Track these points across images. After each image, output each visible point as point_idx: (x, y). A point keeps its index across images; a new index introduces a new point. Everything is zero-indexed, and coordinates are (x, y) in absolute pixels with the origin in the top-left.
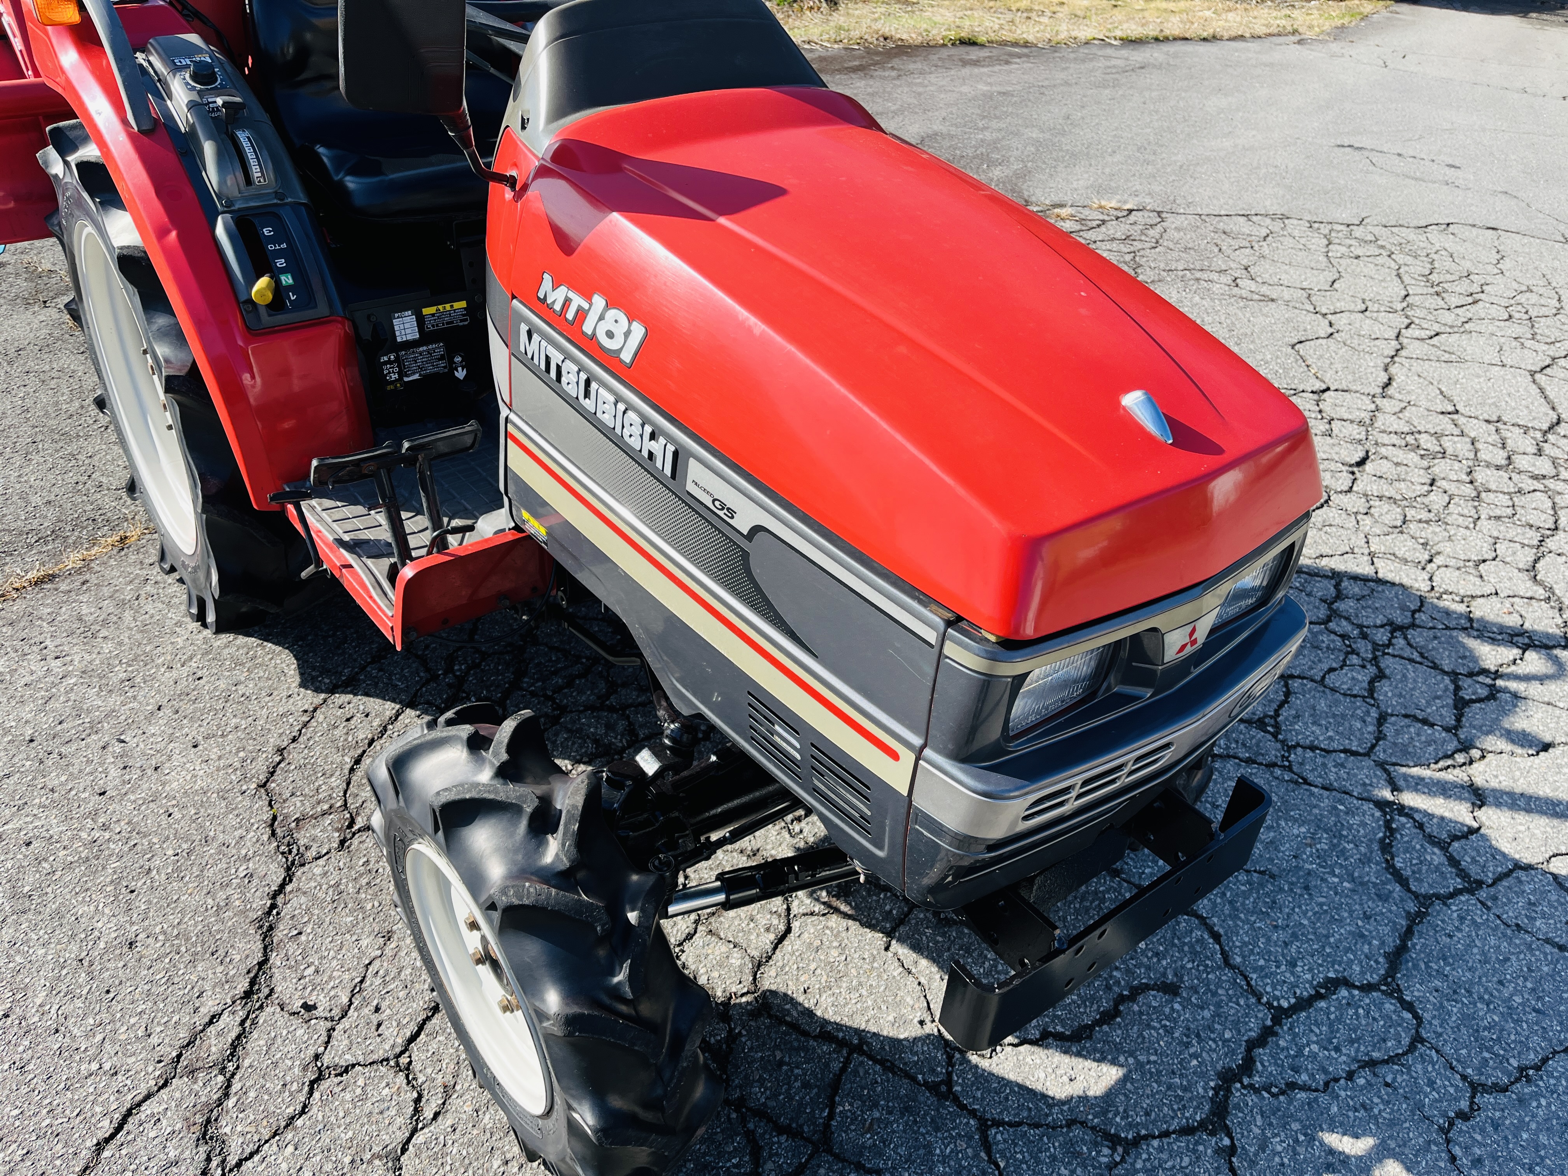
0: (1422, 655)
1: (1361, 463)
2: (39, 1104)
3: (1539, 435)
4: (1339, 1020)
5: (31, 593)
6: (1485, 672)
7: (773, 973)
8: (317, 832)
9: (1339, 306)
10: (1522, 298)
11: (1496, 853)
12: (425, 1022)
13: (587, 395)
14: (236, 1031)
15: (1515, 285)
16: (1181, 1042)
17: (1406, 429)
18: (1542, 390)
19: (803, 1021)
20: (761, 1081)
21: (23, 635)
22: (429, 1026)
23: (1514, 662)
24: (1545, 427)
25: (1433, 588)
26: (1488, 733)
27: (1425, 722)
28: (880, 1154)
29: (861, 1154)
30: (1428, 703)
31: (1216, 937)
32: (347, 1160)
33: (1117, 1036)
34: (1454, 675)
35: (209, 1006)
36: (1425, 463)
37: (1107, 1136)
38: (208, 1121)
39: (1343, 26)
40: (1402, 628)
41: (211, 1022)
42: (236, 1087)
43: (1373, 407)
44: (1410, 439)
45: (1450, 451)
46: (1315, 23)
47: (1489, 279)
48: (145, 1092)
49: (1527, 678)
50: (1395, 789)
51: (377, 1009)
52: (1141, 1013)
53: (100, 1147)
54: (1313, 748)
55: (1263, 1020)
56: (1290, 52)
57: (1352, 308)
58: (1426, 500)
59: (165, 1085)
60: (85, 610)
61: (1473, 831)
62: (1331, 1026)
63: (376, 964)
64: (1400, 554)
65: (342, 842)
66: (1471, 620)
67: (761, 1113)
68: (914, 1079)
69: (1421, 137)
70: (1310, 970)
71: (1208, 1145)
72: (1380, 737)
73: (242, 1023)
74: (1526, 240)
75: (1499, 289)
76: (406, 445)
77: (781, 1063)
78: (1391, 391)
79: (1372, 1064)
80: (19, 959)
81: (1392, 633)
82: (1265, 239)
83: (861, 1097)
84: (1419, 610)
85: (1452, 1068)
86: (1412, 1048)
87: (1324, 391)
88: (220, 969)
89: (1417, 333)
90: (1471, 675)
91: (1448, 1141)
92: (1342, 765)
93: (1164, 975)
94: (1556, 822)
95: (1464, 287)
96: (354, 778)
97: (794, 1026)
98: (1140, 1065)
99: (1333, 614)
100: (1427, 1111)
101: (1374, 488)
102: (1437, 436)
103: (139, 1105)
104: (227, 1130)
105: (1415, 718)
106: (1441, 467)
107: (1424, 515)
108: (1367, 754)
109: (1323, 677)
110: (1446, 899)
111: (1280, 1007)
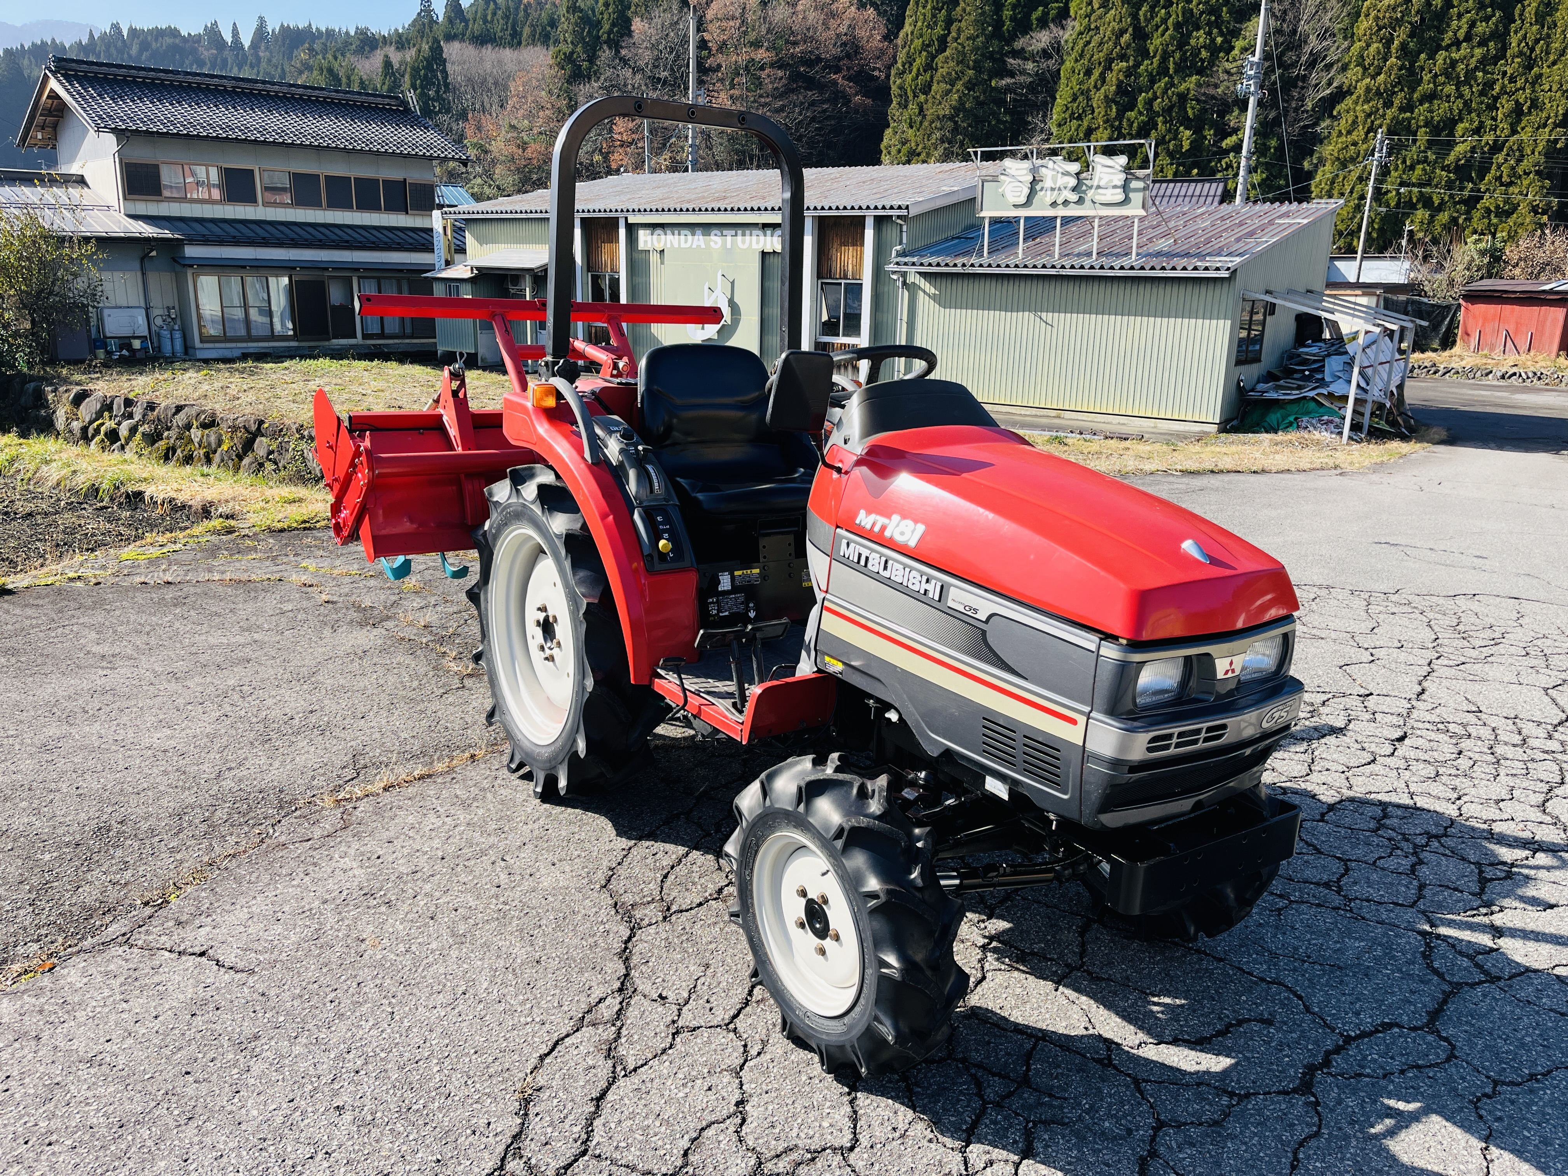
0: (1452, 852)
1: (1401, 739)
2: (498, 1035)
3: (1550, 727)
4: (1393, 1043)
5: (417, 784)
6: (1504, 863)
7: (977, 997)
8: (647, 912)
9: (1378, 644)
10: (1539, 642)
11: (1510, 962)
12: (742, 1008)
13: (885, 568)
14: (618, 1007)
15: (1533, 634)
16: (1276, 1049)
17: (1437, 720)
18: (1553, 700)
19: (1002, 1023)
20: (977, 1050)
21: (421, 804)
22: (744, 1012)
23: (1527, 858)
24: (1555, 722)
25: (1461, 815)
26: (1504, 897)
27: (1456, 889)
28: (1066, 1091)
29: (1052, 1089)
30: (1458, 879)
31: (1300, 998)
32: (706, 1071)
33: (1229, 1043)
34: (1478, 864)
35: (597, 993)
36: (1454, 741)
37: (1225, 1091)
38: (610, 1049)
39: (1382, 463)
40: (1437, 837)
41: (600, 1002)
42: (624, 1032)
43: (1409, 706)
44: (1440, 726)
45: (1474, 734)
46: (1355, 461)
47: (1509, 630)
48: (565, 1033)
49: (1537, 868)
50: (1432, 925)
51: (708, 1002)
52: (1245, 1033)
53: (542, 1058)
54: (1368, 901)
55: (1337, 1041)
56: (1333, 481)
57: (1390, 644)
58: (1455, 763)
59: (577, 1030)
60: (458, 793)
61: (1492, 950)
62: (1387, 1045)
63: (702, 980)
64: (1434, 794)
65: (665, 918)
66: (1492, 834)
67: (979, 1066)
68: (1084, 1056)
69: (1451, 538)
70: (1371, 1017)
71: (1299, 1101)
72: (1420, 897)
73: (621, 1003)
74: (1544, 605)
75: (1518, 636)
76: (750, 627)
77: (989, 1043)
78: (1423, 697)
79: (1418, 1067)
80: (465, 966)
81: (1428, 839)
82: (1313, 600)
83: (1048, 1062)
84: (1451, 827)
85: (1479, 1072)
86: (1448, 1060)
87: (1368, 695)
88: (599, 976)
89: (1446, 662)
90: (1491, 865)
91: (1477, 1108)
92: (1392, 911)
93: (1262, 1014)
94: (1558, 947)
95: (1488, 634)
96: (665, 886)
97: (996, 1025)
98: (1247, 1059)
99: (1381, 826)
100: (1460, 1092)
101: (1412, 754)
102: (1464, 726)
103: (563, 1039)
104: (624, 1053)
105: (1448, 887)
106: (1465, 744)
107: (1454, 772)
108: (1412, 906)
109: (1375, 862)
110: (1473, 986)
111: (1349, 1036)
